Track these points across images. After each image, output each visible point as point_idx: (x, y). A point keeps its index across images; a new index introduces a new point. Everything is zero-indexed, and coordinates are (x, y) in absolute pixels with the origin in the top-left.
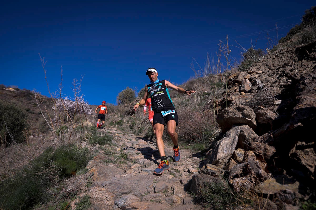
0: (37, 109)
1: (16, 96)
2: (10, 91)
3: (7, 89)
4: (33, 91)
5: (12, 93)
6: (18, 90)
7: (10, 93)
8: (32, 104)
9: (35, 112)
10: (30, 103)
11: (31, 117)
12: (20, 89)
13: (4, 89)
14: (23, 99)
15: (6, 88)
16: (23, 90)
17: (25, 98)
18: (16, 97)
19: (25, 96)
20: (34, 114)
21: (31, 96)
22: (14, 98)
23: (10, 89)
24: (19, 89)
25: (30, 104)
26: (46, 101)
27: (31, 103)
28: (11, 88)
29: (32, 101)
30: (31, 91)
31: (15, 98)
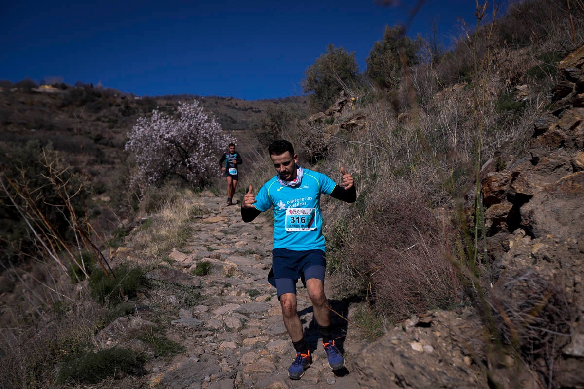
0: (118, 133)
1: (64, 106)
2: (49, 95)
3: (41, 89)
4: (99, 85)
5: (53, 98)
6: (64, 87)
7: (48, 100)
8: (103, 121)
9: (114, 141)
10: (99, 119)
11: (109, 156)
12: (71, 84)
13: (34, 89)
14: (82, 112)
15: (37, 87)
16: (76, 88)
17: (84, 107)
18: (66, 109)
19: (83, 103)
20: (113, 146)
21: (97, 98)
22: (60, 112)
23: (48, 88)
24: (67, 84)
25: (100, 123)
26: (137, 109)
27: (103, 119)
28: (48, 85)
29: (101, 113)
30: (95, 86)
31: (63, 111)
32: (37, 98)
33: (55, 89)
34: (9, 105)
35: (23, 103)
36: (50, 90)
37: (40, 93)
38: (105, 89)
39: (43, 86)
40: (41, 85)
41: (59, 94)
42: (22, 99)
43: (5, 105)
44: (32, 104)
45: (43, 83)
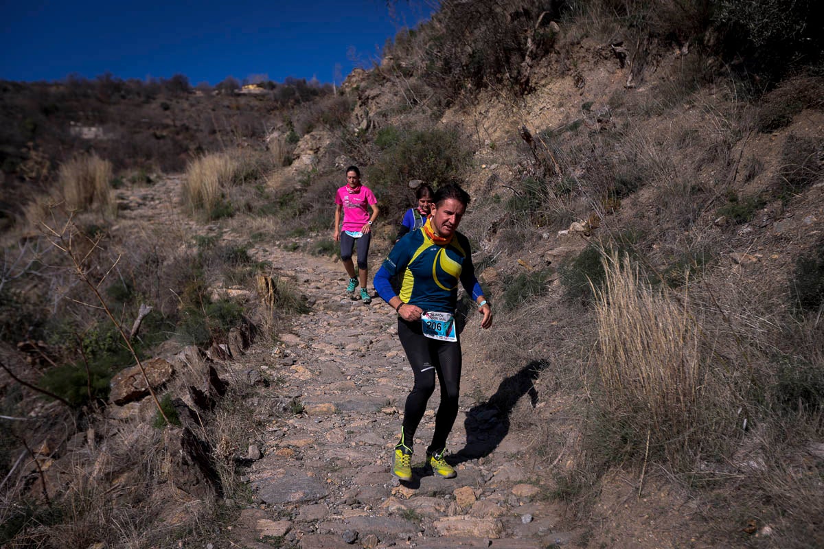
32: (242, 101)
33: (261, 89)
34: (214, 110)
35: (228, 107)
36: (254, 90)
37: (244, 94)
38: (321, 85)
39: (246, 87)
40: (244, 85)
41: (268, 94)
42: (226, 103)
43: (210, 111)
44: (238, 108)
45: (246, 83)
